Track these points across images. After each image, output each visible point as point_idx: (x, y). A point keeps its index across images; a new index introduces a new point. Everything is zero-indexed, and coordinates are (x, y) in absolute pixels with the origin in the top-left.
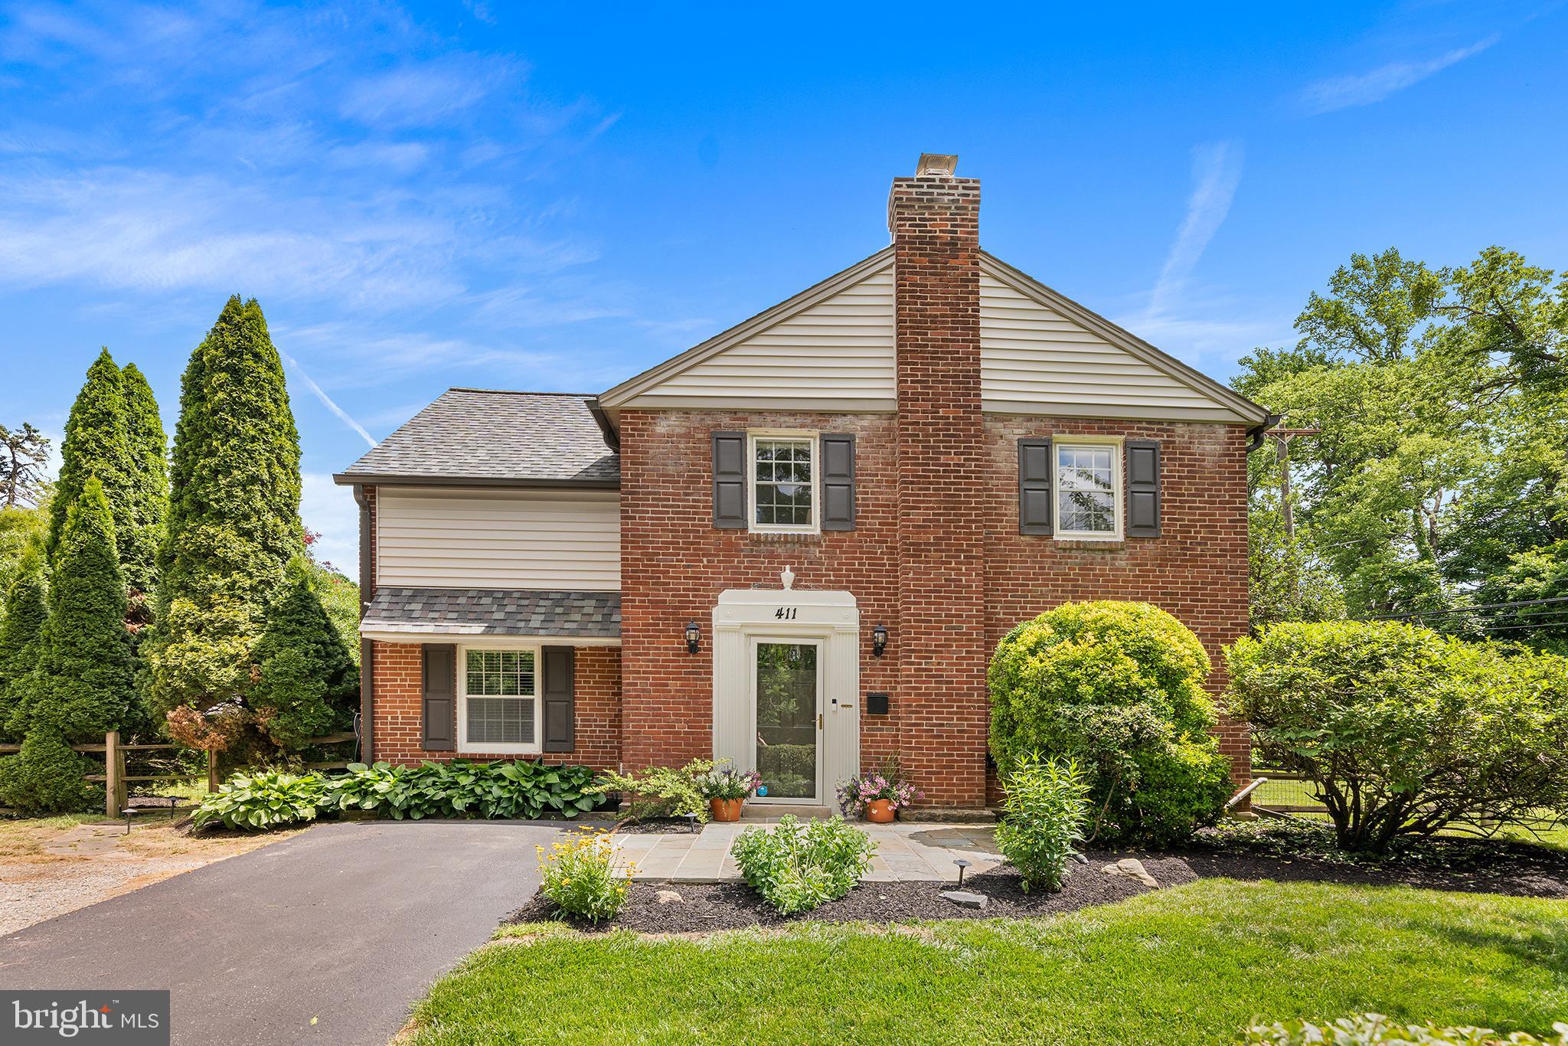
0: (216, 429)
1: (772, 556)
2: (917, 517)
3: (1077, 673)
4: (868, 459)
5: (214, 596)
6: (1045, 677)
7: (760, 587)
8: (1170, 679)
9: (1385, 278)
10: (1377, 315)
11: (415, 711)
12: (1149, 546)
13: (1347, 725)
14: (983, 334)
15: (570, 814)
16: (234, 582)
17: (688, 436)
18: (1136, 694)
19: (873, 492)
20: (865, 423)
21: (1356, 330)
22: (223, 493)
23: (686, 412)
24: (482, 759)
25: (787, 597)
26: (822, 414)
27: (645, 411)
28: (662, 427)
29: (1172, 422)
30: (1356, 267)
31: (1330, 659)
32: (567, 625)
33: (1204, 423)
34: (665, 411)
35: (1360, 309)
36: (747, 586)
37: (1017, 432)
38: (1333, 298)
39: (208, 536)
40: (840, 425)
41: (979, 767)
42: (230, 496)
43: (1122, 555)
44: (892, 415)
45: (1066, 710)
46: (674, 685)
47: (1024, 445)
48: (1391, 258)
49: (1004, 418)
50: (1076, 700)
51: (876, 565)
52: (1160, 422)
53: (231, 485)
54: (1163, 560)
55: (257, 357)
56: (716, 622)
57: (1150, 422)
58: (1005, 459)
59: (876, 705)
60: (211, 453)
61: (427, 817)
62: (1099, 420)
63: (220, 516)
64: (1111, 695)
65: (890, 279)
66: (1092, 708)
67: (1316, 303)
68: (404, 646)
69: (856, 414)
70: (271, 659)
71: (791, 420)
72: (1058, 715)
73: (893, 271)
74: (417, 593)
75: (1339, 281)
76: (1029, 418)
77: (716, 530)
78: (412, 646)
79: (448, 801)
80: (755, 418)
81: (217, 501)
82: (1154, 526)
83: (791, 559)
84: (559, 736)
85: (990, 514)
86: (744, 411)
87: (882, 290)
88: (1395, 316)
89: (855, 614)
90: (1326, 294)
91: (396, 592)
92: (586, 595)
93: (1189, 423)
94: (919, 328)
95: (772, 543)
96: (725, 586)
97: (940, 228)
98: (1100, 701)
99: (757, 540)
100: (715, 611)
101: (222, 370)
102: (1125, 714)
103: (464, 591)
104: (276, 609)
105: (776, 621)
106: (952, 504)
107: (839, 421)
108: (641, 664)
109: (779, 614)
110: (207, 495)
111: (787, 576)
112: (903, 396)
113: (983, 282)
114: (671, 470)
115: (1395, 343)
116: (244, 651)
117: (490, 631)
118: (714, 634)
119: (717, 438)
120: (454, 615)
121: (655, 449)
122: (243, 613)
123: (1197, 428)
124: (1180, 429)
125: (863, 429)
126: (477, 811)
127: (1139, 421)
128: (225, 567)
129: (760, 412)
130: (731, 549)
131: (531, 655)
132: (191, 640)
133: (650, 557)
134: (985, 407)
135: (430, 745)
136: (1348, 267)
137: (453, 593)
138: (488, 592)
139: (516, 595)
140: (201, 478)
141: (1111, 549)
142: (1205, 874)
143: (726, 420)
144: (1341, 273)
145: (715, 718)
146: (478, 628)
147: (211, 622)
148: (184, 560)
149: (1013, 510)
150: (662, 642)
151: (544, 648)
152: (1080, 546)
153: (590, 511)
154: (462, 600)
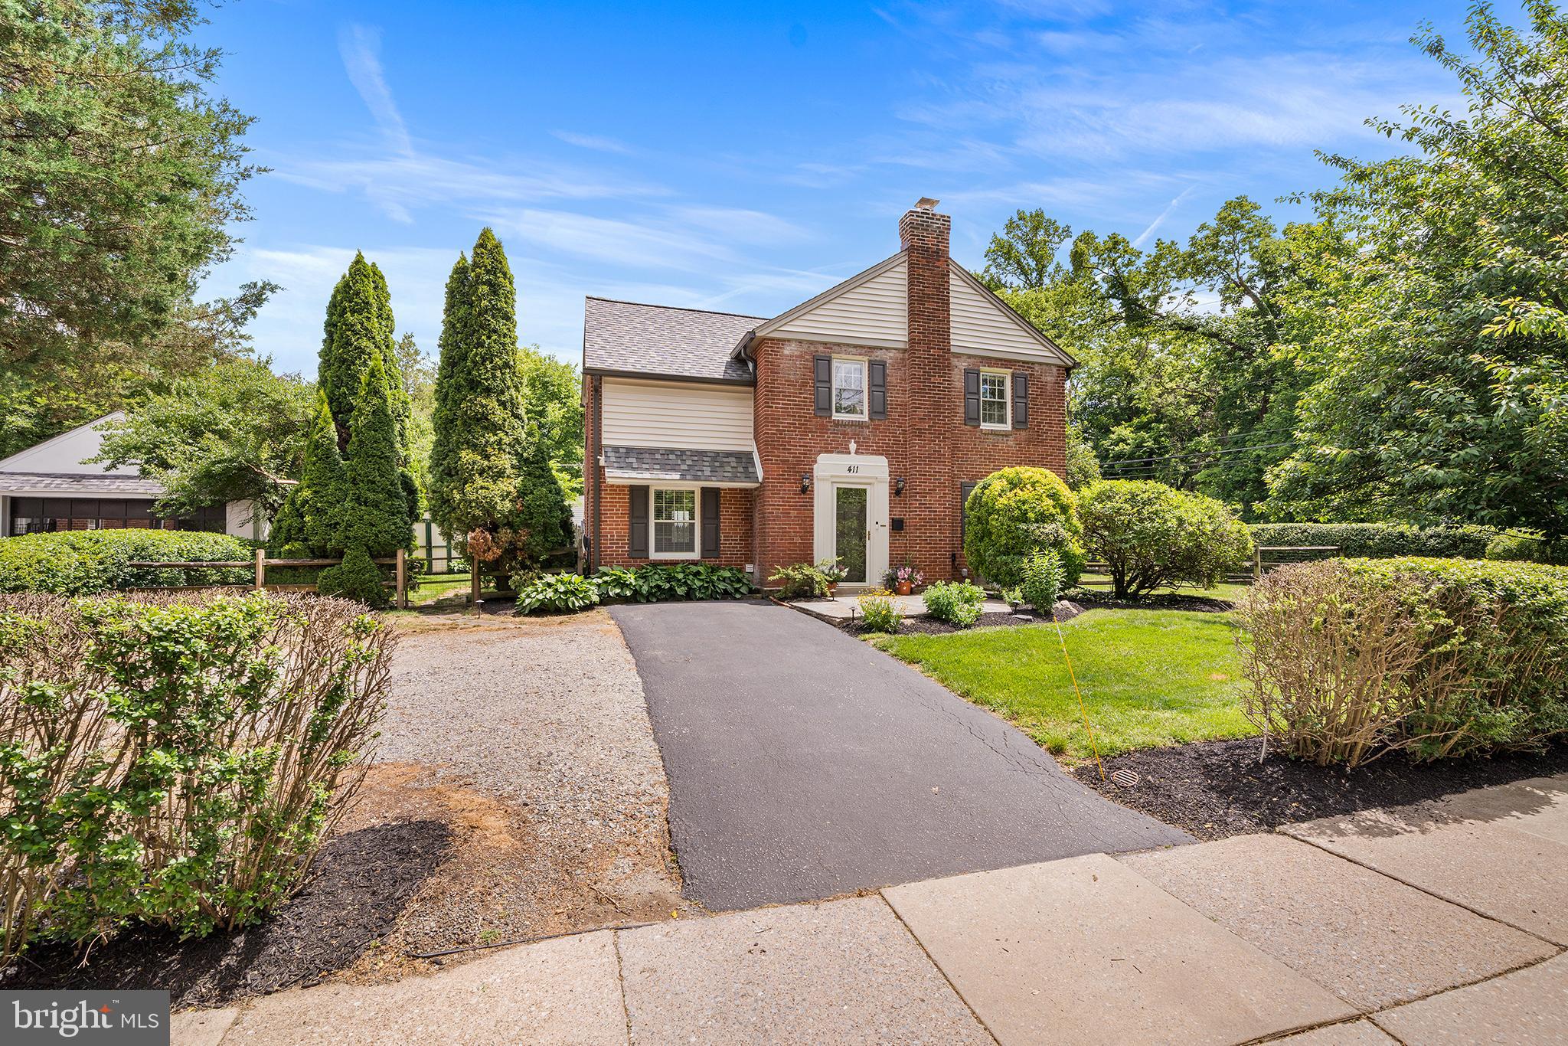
0: (481, 327)
1: (845, 434)
2: (920, 413)
3: (1026, 507)
4: (893, 376)
5: (489, 449)
6: (1008, 509)
7: (838, 452)
8: (1064, 509)
9: (1036, 229)
10: (1031, 254)
11: (625, 531)
12: (1023, 433)
13: (1141, 532)
14: (951, 306)
15: (738, 596)
16: (501, 439)
17: (801, 357)
18: (1052, 518)
19: (895, 397)
20: (891, 355)
21: (1019, 263)
22: (489, 375)
23: (800, 342)
24: (666, 563)
25: (853, 459)
26: (870, 347)
27: (779, 340)
28: (787, 351)
29: (1033, 363)
30: (1020, 219)
31: (1133, 498)
32: (726, 474)
33: (1047, 364)
34: (789, 340)
35: (1022, 248)
36: (832, 452)
37: (963, 364)
38: (1006, 238)
39: (483, 406)
40: (879, 355)
41: (948, 561)
42: (494, 377)
43: (1011, 438)
44: (905, 351)
45: (1024, 526)
46: (794, 513)
47: (967, 372)
48: (1039, 215)
49: (958, 356)
50: (1026, 520)
51: (897, 442)
52: (1028, 363)
53: (494, 368)
54: (1029, 442)
55: (505, 274)
56: (815, 474)
57: (1024, 362)
58: (958, 380)
59: (897, 525)
60: (481, 345)
61: (659, 601)
62: (1001, 360)
63: (488, 391)
64: (1042, 518)
65: (904, 269)
66: (1036, 525)
67: (996, 240)
68: (618, 486)
69: (887, 349)
70: (531, 496)
71: (854, 350)
72: (1017, 529)
73: (906, 264)
74: (629, 451)
75: (1011, 226)
76: (970, 356)
77: (816, 416)
78: (623, 486)
79: (671, 589)
80: (836, 348)
81: (486, 380)
82: (1025, 422)
83: (855, 436)
84: (711, 547)
85: (953, 411)
86: (831, 343)
87: (900, 276)
88: (1042, 257)
89: (887, 470)
90: (1002, 234)
91: (616, 449)
92: (729, 454)
93: (1040, 364)
94: (921, 301)
95: (845, 426)
96: (820, 452)
97: (931, 242)
98: (1037, 521)
99: (837, 423)
100: (815, 466)
101: (484, 283)
102: (1049, 528)
103: (657, 450)
104: (527, 459)
105: (847, 472)
106: (937, 406)
107: (879, 352)
108: (775, 500)
109: (850, 470)
110: (480, 375)
111: (853, 446)
112: (912, 341)
113: (952, 275)
114: (792, 378)
115: (1041, 274)
116: (512, 489)
117: (683, 477)
118: (815, 481)
119: (816, 359)
120: (658, 467)
121: (784, 364)
122: (506, 461)
123: (1044, 367)
124: (1037, 367)
125: (891, 358)
126: (689, 597)
127: (1019, 361)
128: (495, 428)
129: (839, 345)
130: (823, 429)
131: (693, 492)
132: (479, 481)
133: (781, 432)
134: (953, 350)
135: (635, 554)
136: (1016, 219)
137: (652, 451)
138: (672, 451)
139: (688, 453)
140: (475, 363)
141: (1006, 435)
142: (1087, 609)
143: (821, 348)
144: (1011, 222)
145: (815, 534)
146: (676, 476)
147: (490, 468)
148: (464, 423)
149: (962, 410)
150: (787, 486)
151: (703, 489)
152: (993, 433)
153: (729, 398)
154: (658, 456)
